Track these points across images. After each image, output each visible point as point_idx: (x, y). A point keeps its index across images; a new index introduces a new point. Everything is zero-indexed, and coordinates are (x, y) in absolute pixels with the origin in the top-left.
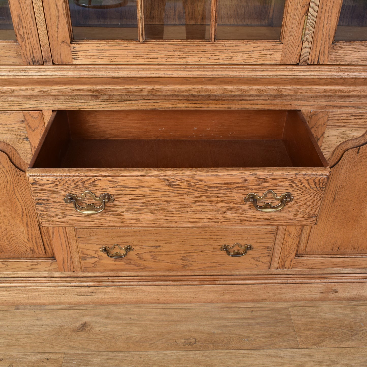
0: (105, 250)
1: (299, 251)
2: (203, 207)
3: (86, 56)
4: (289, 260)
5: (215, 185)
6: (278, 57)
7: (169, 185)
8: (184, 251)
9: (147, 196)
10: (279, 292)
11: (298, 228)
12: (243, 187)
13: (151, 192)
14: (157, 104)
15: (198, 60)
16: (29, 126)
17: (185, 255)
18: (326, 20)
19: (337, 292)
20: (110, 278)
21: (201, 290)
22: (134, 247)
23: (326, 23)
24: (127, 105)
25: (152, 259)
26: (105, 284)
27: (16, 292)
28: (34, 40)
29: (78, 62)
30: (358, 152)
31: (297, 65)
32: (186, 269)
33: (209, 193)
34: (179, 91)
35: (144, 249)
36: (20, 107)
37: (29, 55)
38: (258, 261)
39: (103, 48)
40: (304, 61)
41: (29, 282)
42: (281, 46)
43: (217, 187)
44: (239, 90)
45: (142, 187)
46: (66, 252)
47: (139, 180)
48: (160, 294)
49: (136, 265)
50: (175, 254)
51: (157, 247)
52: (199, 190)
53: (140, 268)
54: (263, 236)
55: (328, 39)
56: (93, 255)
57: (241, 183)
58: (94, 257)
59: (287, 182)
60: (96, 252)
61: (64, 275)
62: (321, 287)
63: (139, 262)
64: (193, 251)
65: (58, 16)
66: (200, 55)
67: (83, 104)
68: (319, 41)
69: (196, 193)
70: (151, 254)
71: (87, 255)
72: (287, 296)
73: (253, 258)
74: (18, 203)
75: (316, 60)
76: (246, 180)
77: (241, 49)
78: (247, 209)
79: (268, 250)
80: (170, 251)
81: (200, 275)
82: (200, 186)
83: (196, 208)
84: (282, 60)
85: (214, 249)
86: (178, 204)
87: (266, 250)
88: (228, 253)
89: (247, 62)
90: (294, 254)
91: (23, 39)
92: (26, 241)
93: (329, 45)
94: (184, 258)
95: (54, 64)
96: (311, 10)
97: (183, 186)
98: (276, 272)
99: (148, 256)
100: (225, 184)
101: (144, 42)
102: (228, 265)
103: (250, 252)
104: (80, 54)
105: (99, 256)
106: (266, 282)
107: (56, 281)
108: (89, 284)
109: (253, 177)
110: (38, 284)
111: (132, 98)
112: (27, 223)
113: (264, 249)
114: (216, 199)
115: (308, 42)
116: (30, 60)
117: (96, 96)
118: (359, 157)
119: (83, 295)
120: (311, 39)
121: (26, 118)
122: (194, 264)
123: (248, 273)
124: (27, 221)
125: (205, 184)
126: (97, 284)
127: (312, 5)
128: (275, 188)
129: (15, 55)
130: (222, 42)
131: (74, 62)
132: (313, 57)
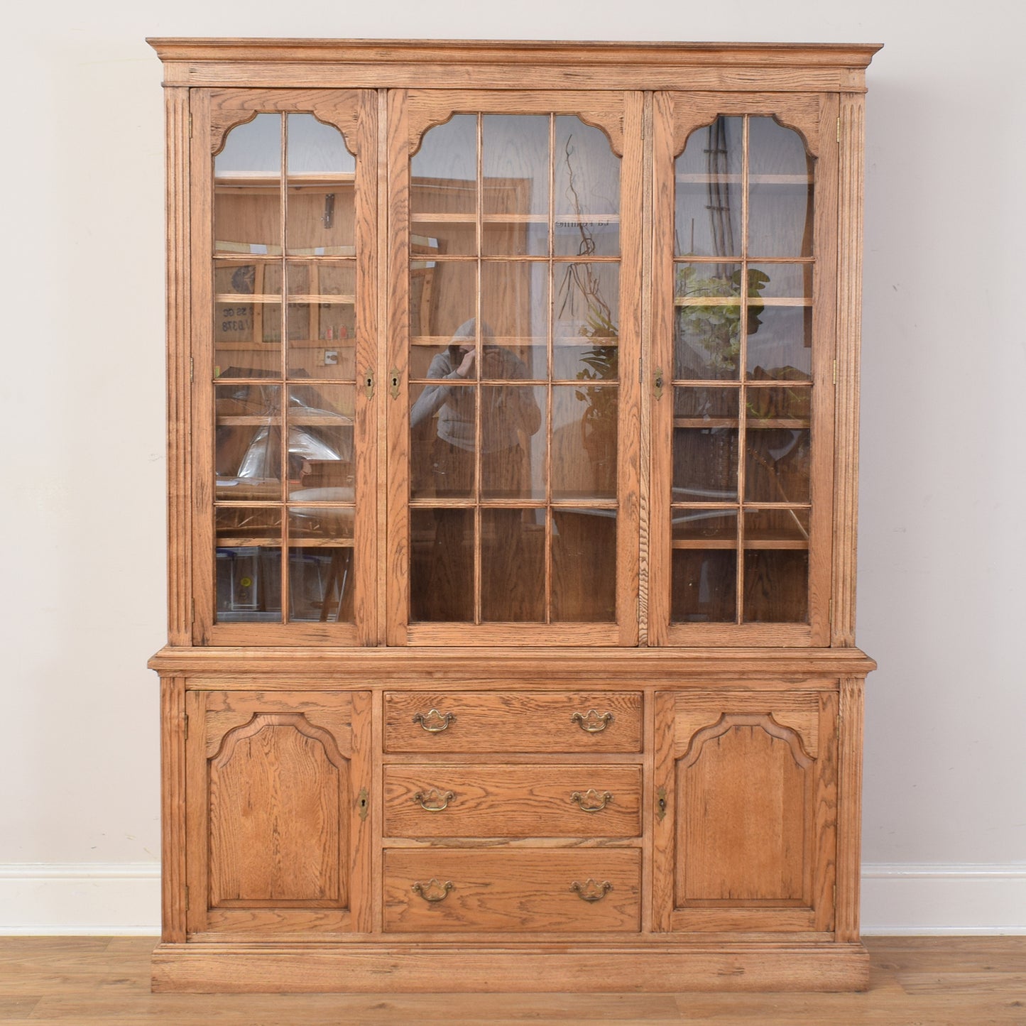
0: (420, 890)
1: (678, 900)
2: (534, 728)
3: (420, 638)
4: (665, 914)
5: (544, 704)
6: (615, 638)
7: (505, 704)
8: (523, 892)
9: (484, 716)
10: (658, 970)
11: (669, 858)
12: (568, 706)
13: (489, 711)
14: (492, 684)
15: (534, 643)
16: (355, 709)
17: (523, 900)
18: (658, 602)
19: (742, 973)
20: (420, 944)
21: (547, 964)
22: (457, 885)
23: (658, 605)
24: (461, 685)
25: (480, 906)
26: (413, 951)
27: (288, 964)
28: (372, 622)
29: (413, 644)
30: (719, 744)
31: (637, 647)
32: (526, 926)
33: (539, 713)
34: (514, 666)
35: (470, 887)
36: (350, 686)
37: (364, 637)
38: (622, 913)
39: (439, 630)
40: (643, 643)
41: (307, 948)
42: (617, 628)
43: (546, 706)
44: (576, 666)
45: (482, 706)
46: (366, 895)
47: (479, 698)
48: (489, 971)
49: (458, 919)
50: (510, 898)
51: (486, 885)
52: (530, 709)
53: (462, 923)
54: (626, 868)
55: (663, 620)
56: (402, 899)
57: (567, 702)
58: (402, 902)
59: (606, 701)
60: (407, 891)
61: (357, 940)
62: (717, 962)
63: (462, 912)
64: (535, 893)
65: (399, 600)
66: (536, 637)
67: (416, 684)
68: (655, 622)
69: (528, 713)
70: (478, 897)
71: (395, 898)
72: (671, 979)
73: (615, 907)
74: (321, 812)
75: (656, 641)
76: (570, 699)
77: (577, 630)
78: (574, 730)
79: (634, 893)
80: (504, 893)
81: (545, 942)
82: (531, 705)
83: (529, 729)
84: (620, 642)
85: (562, 891)
86: (512, 725)
87: (630, 892)
88: (581, 895)
89: (584, 644)
90: (670, 904)
91: (362, 622)
92: (318, 874)
93: (666, 627)
94: (522, 906)
95: (387, 646)
96: (641, 593)
97: (517, 705)
98: (651, 937)
99: (473, 902)
100: (553, 702)
101: (479, 625)
102: (583, 919)
103: (610, 896)
104: (415, 635)
105: (410, 900)
106: (638, 950)
107: (344, 948)
108: (390, 951)
109: (576, 696)
110: (320, 950)
111: (467, 675)
112: (325, 844)
113: (628, 890)
114: (546, 720)
115: (645, 624)
116: (365, 641)
117: (430, 673)
118: (721, 750)
119: (380, 972)
120: (646, 620)
121: (354, 699)
122: (537, 917)
123: (612, 938)
124: (326, 841)
125: (536, 703)
126: (402, 951)
127: (641, 588)
128: (597, 707)
129: (351, 637)
130: (558, 625)
131: (409, 644)
132: (652, 639)
